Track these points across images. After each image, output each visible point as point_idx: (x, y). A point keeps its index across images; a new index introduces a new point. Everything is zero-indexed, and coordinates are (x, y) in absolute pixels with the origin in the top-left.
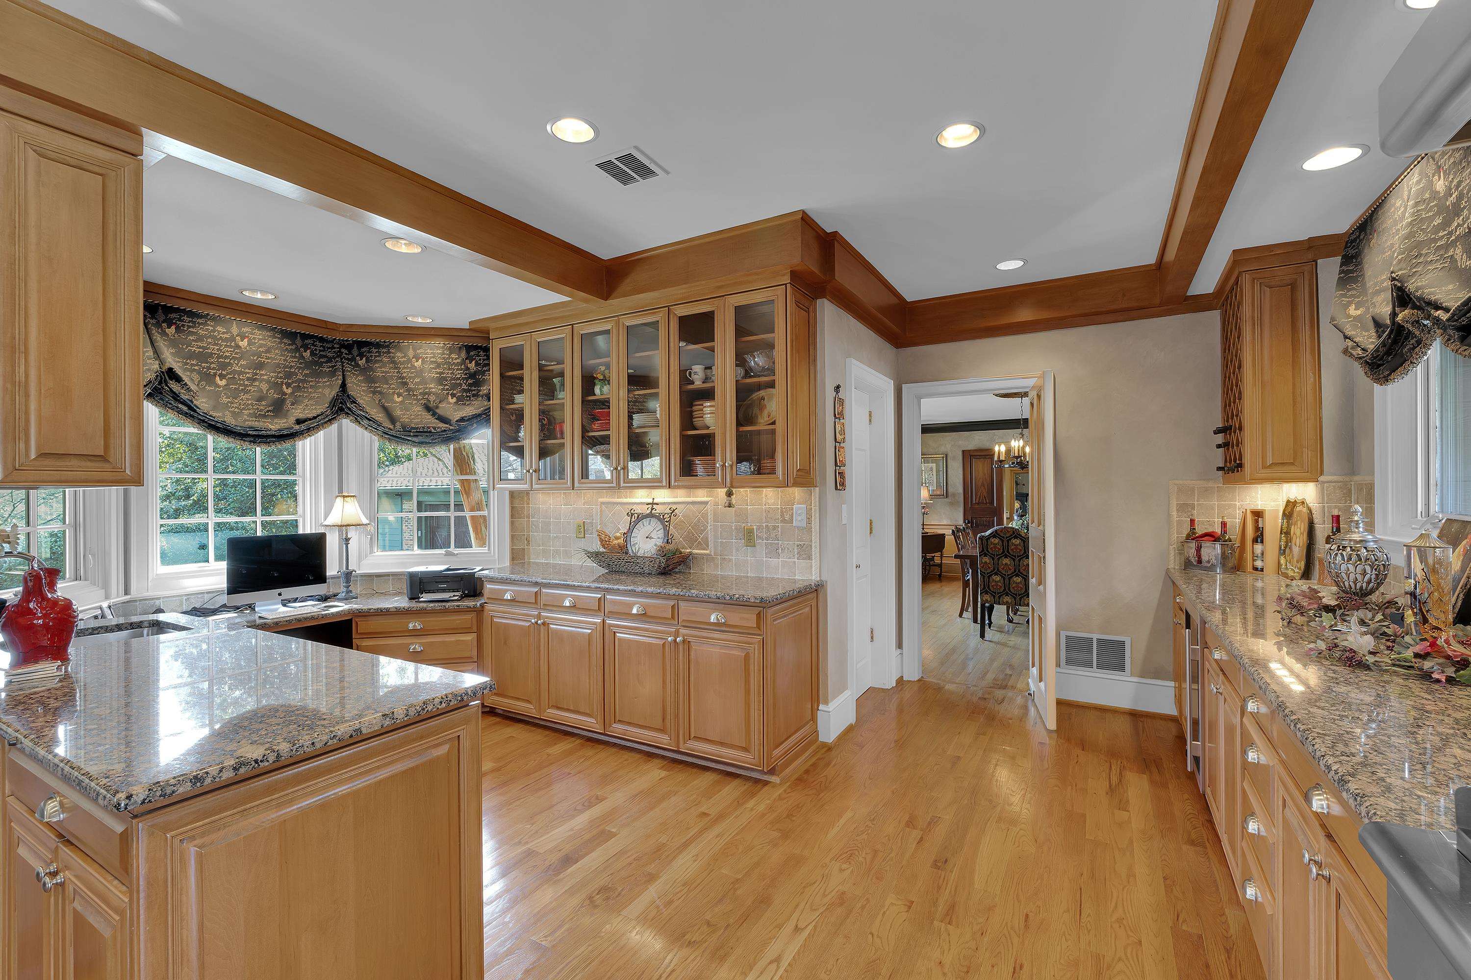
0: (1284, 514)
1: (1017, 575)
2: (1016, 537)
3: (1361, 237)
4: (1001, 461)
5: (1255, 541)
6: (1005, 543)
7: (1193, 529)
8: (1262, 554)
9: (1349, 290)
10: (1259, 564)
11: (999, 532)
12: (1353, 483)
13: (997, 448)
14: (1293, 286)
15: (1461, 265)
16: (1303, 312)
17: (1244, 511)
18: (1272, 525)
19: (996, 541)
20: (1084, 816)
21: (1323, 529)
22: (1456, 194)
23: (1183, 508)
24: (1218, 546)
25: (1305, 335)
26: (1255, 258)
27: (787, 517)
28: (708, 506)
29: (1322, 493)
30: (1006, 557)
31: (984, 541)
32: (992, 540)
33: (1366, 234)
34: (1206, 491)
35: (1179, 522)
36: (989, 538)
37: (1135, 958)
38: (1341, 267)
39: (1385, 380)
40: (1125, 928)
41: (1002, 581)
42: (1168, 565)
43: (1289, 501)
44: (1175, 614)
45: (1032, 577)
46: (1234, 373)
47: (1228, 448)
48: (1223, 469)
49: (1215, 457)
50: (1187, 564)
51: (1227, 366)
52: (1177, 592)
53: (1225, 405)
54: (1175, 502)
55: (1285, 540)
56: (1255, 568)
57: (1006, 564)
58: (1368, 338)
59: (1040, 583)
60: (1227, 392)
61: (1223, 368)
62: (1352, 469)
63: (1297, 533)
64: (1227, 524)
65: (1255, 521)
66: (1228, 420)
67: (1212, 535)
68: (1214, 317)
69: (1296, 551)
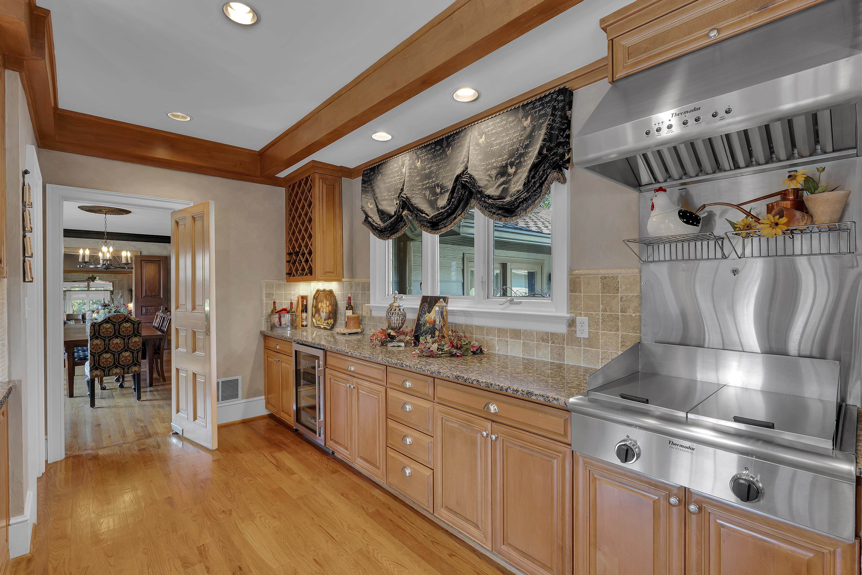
0: (316, 297)
2: (127, 322)
3: (371, 174)
4: (86, 263)
5: (302, 311)
6: (117, 327)
7: (275, 307)
8: (306, 318)
9: (367, 196)
10: (305, 323)
11: (111, 319)
12: (353, 282)
13: (81, 252)
15: (428, 198)
16: (337, 201)
17: (298, 296)
18: (310, 302)
19: (109, 325)
20: (280, 488)
21: (342, 304)
22: (428, 171)
23: (269, 295)
24: (288, 315)
25: (337, 211)
26: (321, 168)
29: (342, 288)
31: (97, 327)
32: (105, 325)
33: (374, 173)
34: (279, 286)
35: (267, 303)
36: (102, 324)
37: (371, 539)
38: (362, 184)
39: (382, 238)
40: (354, 529)
41: (112, 357)
42: (264, 328)
43: (318, 291)
44: (267, 356)
45: (177, 347)
46: (303, 224)
47: (294, 264)
48: (289, 274)
49: (284, 268)
50: (273, 327)
51: (293, 219)
52: (272, 344)
53: (291, 240)
54: (264, 293)
55: (317, 310)
56: (303, 326)
57: (117, 343)
58: (376, 219)
59: (194, 350)
60: (293, 234)
61: (287, 220)
62: (352, 276)
63: (325, 307)
64: (291, 304)
65: (303, 301)
66: (293, 248)
67: (285, 310)
68: (282, 191)
69: (323, 315)
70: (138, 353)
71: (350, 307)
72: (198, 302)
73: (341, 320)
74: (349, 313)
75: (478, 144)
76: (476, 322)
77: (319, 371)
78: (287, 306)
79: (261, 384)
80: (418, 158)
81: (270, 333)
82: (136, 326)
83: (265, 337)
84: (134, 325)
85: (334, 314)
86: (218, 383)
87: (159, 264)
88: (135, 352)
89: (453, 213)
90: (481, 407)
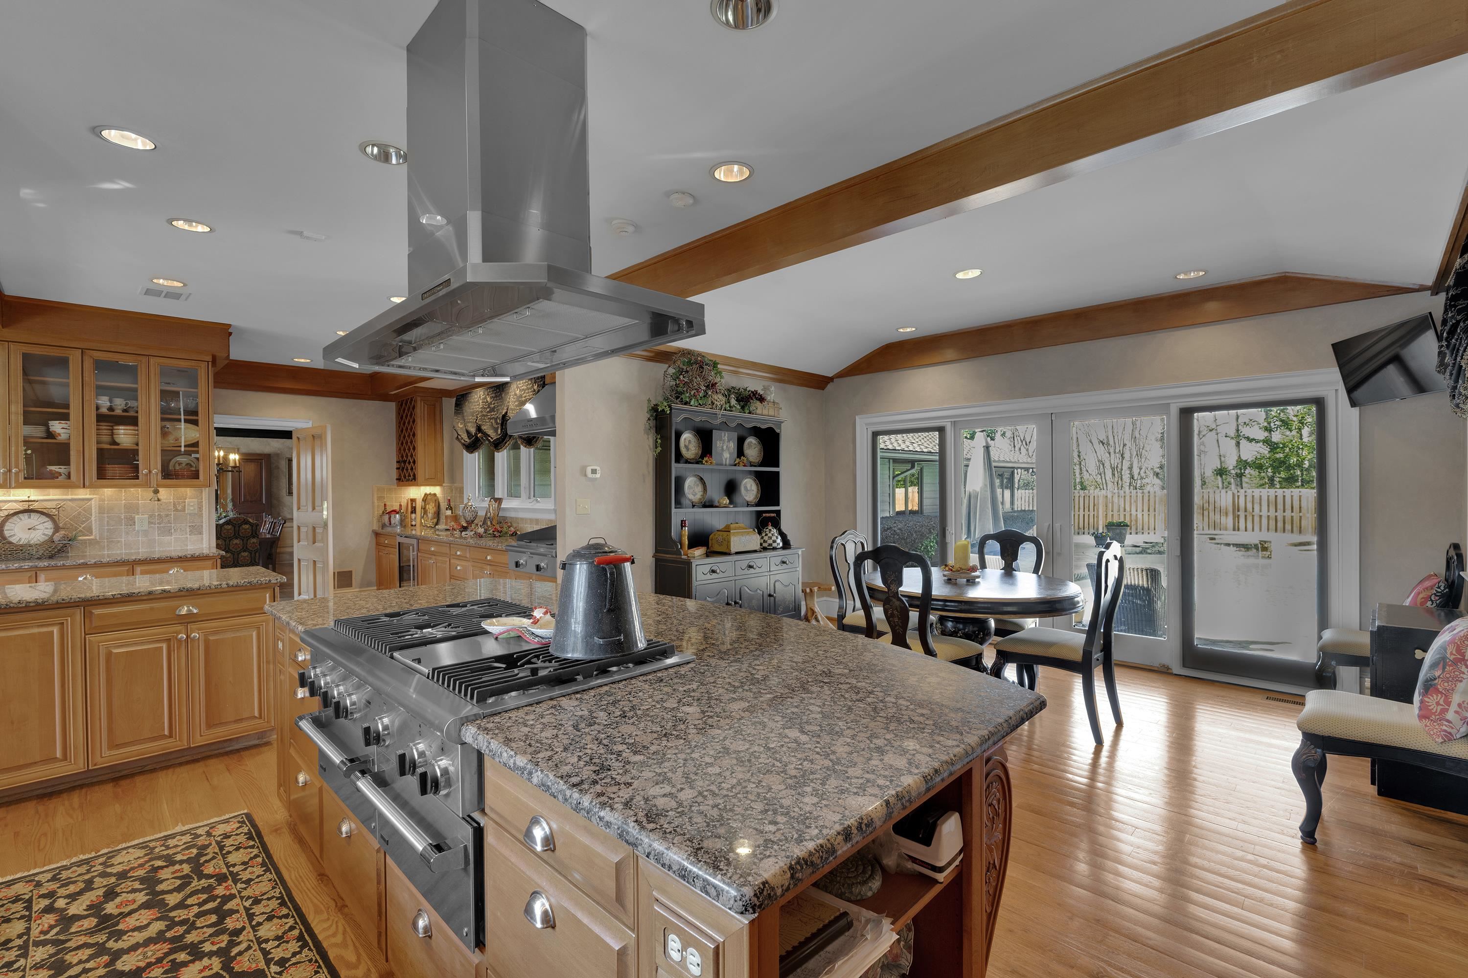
0: (423, 500)
1: (245, 551)
2: (246, 523)
3: (461, 400)
5: (412, 513)
6: (237, 528)
7: (385, 509)
8: (415, 518)
9: (458, 417)
10: (414, 523)
11: (232, 520)
12: (453, 487)
14: (434, 405)
15: (491, 426)
16: (438, 418)
17: (408, 499)
18: (419, 504)
19: (229, 527)
21: (443, 505)
22: (490, 405)
23: (380, 498)
24: (397, 516)
25: (438, 427)
26: (422, 392)
27: (180, 508)
28: (93, 502)
29: (443, 491)
30: (236, 538)
31: (219, 528)
32: (226, 527)
33: (464, 399)
34: (390, 490)
35: (378, 505)
36: (223, 526)
38: (455, 405)
39: (471, 452)
41: (232, 557)
42: (376, 527)
43: (426, 494)
44: (378, 551)
45: (299, 541)
46: (409, 436)
47: (403, 470)
48: (399, 479)
49: (394, 474)
50: (384, 526)
51: (402, 431)
52: (382, 540)
53: (400, 449)
54: (376, 496)
55: (425, 512)
56: (412, 525)
57: (236, 544)
58: (465, 436)
59: (314, 542)
60: (402, 444)
61: (397, 431)
62: (453, 480)
63: (431, 508)
64: (401, 505)
65: (412, 504)
66: (402, 457)
67: (394, 511)
68: (392, 406)
69: (430, 515)
70: (255, 554)
71: (450, 508)
72: (317, 503)
73: (443, 519)
74: (449, 512)
75: (516, 394)
76: (521, 515)
77: (413, 555)
78: (397, 508)
79: (373, 577)
80: (488, 394)
81: (380, 531)
82: (254, 528)
83: (377, 534)
84: (252, 526)
85: (438, 514)
86: (334, 573)
87: (261, 464)
88: (253, 553)
89: (504, 440)
90: (484, 558)
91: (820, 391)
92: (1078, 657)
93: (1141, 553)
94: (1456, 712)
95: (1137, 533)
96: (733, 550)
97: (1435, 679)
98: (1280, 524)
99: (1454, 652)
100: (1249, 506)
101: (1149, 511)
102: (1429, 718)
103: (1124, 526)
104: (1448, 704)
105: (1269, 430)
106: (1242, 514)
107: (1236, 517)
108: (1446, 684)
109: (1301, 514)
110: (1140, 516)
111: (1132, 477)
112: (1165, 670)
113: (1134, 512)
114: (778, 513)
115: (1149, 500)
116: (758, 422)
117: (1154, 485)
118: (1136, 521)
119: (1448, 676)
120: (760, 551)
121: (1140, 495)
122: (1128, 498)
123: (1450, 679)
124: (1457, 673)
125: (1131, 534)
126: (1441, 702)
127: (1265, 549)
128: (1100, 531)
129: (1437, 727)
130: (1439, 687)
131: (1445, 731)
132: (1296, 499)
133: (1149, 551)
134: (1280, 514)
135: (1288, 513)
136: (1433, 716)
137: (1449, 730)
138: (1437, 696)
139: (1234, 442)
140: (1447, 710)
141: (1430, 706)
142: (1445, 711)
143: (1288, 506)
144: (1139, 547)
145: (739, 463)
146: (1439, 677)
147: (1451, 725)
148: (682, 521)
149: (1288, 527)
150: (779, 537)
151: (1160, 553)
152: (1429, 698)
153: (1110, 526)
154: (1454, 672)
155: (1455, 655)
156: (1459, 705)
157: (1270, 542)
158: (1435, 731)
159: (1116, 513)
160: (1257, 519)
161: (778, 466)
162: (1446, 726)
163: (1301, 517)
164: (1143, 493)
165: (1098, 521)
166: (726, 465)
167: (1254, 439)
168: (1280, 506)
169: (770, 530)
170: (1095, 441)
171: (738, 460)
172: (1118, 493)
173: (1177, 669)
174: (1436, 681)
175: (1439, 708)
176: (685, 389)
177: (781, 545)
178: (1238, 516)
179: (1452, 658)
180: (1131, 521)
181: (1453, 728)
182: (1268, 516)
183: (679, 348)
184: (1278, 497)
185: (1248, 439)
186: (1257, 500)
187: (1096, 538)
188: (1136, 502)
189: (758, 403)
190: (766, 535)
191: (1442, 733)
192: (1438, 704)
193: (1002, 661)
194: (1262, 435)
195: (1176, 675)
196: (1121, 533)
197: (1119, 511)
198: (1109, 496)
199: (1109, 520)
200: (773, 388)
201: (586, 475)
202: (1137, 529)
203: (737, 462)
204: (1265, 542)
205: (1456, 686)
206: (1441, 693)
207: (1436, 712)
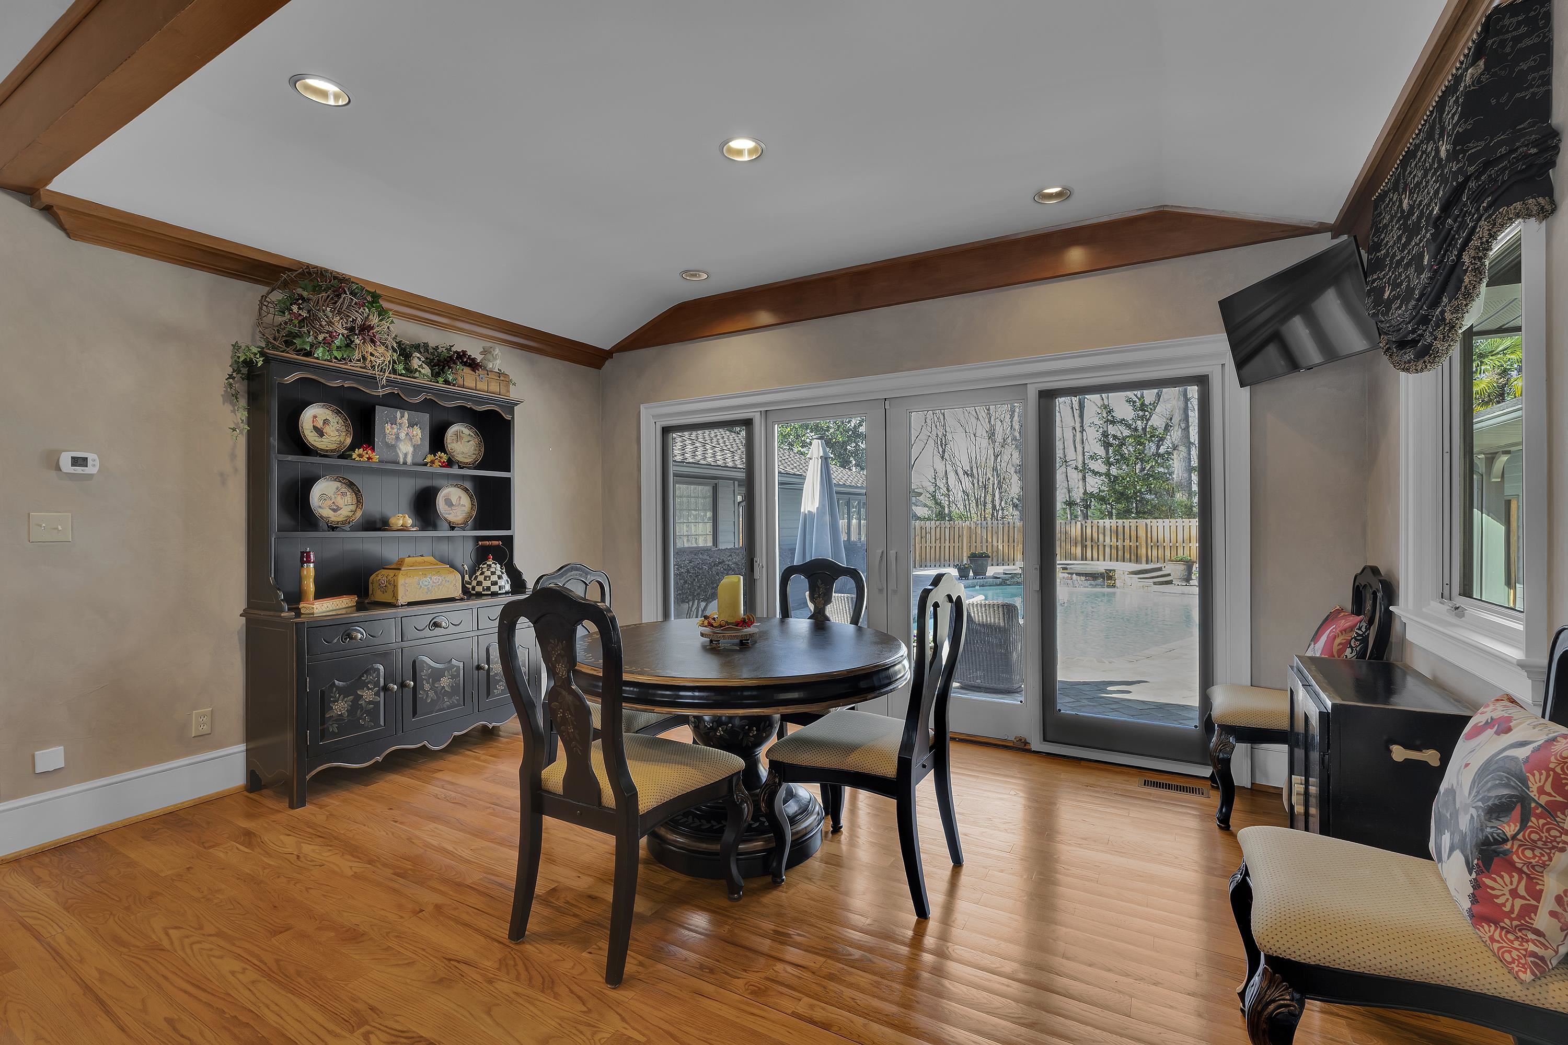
91: (592, 371)
92: (890, 769)
93: (1000, 584)
94: (1553, 914)
95: (998, 565)
96: (402, 600)
97: (1505, 840)
98: (1120, 553)
99: (1548, 788)
100: (1095, 535)
101: (1008, 542)
102: (1496, 924)
103: (985, 557)
104: (1537, 895)
105: (1109, 464)
106: (1089, 543)
107: (1084, 547)
108: (1529, 853)
109: (1138, 544)
110: (1000, 547)
111: (994, 507)
112: (1022, 746)
113: (995, 543)
114: (509, 541)
115: (1009, 531)
116: (468, 400)
117: (1013, 516)
118: (997, 552)
119: (1534, 837)
120: (462, 599)
121: (1001, 526)
122: (990, 528)
123: (1540, 844)
124: (1553, 833)
125: (992, 565)
126: (1522, 891)
127: (1110, 578)
128: (965, 562)
129: (1516, 944)
130: (1515, 857)
131: (1534, 955)
132: (1133, 528)
133: (1008, 582)
134: (1120, 543)
135: (1127, 542)
136: (1507, 921)
137: (1540, 951)
138: (1511, 877)
139: (1081, 475)
140: (1535, 909)
141: (1497, 897)
142: (1529, 911)
143: (1127, 536)
144: (999, 578)
145: (432, 462)
146: (1514, 837)
147: (1541, 939)
148: (302, 553)
149: (1127, 556)
150: (505, 577)
151: (1018, 584)
152: (1495, 880)
153: (973, 557)
154: (1548, 830)
155: (1549, 794)
156: (1559, 899)
157: (1114, 571)
158: (1515, 954)
159: (979, 545)
160: (1101, 548)
161: (508, 469)
162: (1533, 941)
163: (1137, 546)
164: (1003, 523)
165: (962, 553)
166: (405, 463)
167: (1098, 473)
168: (1120, 536)
169: (490, 566)
170: (961, 473)
171: (430, 458)
172: (981, 524)
173: (1036, 744)
174: (1508, 846)
175: (1519, 903)
176: (305, 330)
177: (508, 588)
178: (1086, 545)
179: (1543, 800)
180: (993, 552)
181: (1546, 948)
182: (1111, 546)
183: (299, 262)
184: (1119, 528)
185: (1093, 471)
186: (1101, 530)
187: (960, 570)
188: (997, 533)
189: (467, 370)
190: (482, 573)
191: (1530, 959)
192: (1514, 893)
193: (777, 780)
194: (1103, 469)
195: (1034, 752)
196: (982, 563)
197: (981, 543)
198: (973, 527)
199: (973, 551)
200: (497, 351)
201: (58, 468)
202: (998, 561)
203: (428, 460)
204: (1110, 571)
205: (1550, 859)
206: (1520, 871)
207: (1512, 911)
